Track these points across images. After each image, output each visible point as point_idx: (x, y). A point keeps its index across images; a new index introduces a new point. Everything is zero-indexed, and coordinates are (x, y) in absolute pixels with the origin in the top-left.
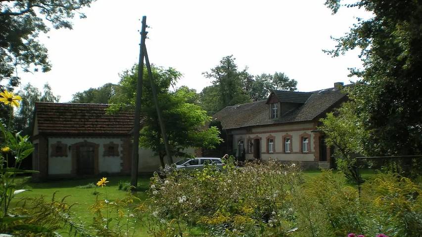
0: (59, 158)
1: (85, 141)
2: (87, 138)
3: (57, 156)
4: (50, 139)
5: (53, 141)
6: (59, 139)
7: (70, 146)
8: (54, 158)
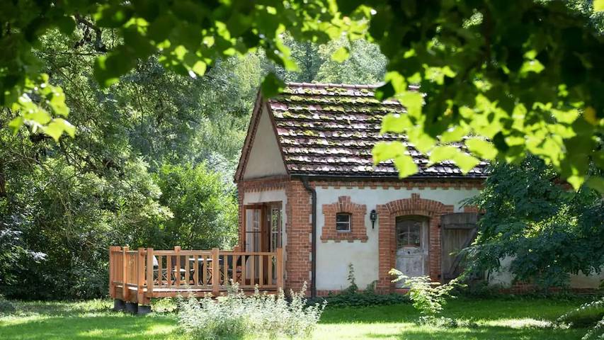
0: (345, 243)
1: (416, 197)
2: (421, 188)
3: (338, 239)
4: (319, 190)
5: (327, 196)
6: (343, 191)
7: (373, 211)
8: (331, 242)
